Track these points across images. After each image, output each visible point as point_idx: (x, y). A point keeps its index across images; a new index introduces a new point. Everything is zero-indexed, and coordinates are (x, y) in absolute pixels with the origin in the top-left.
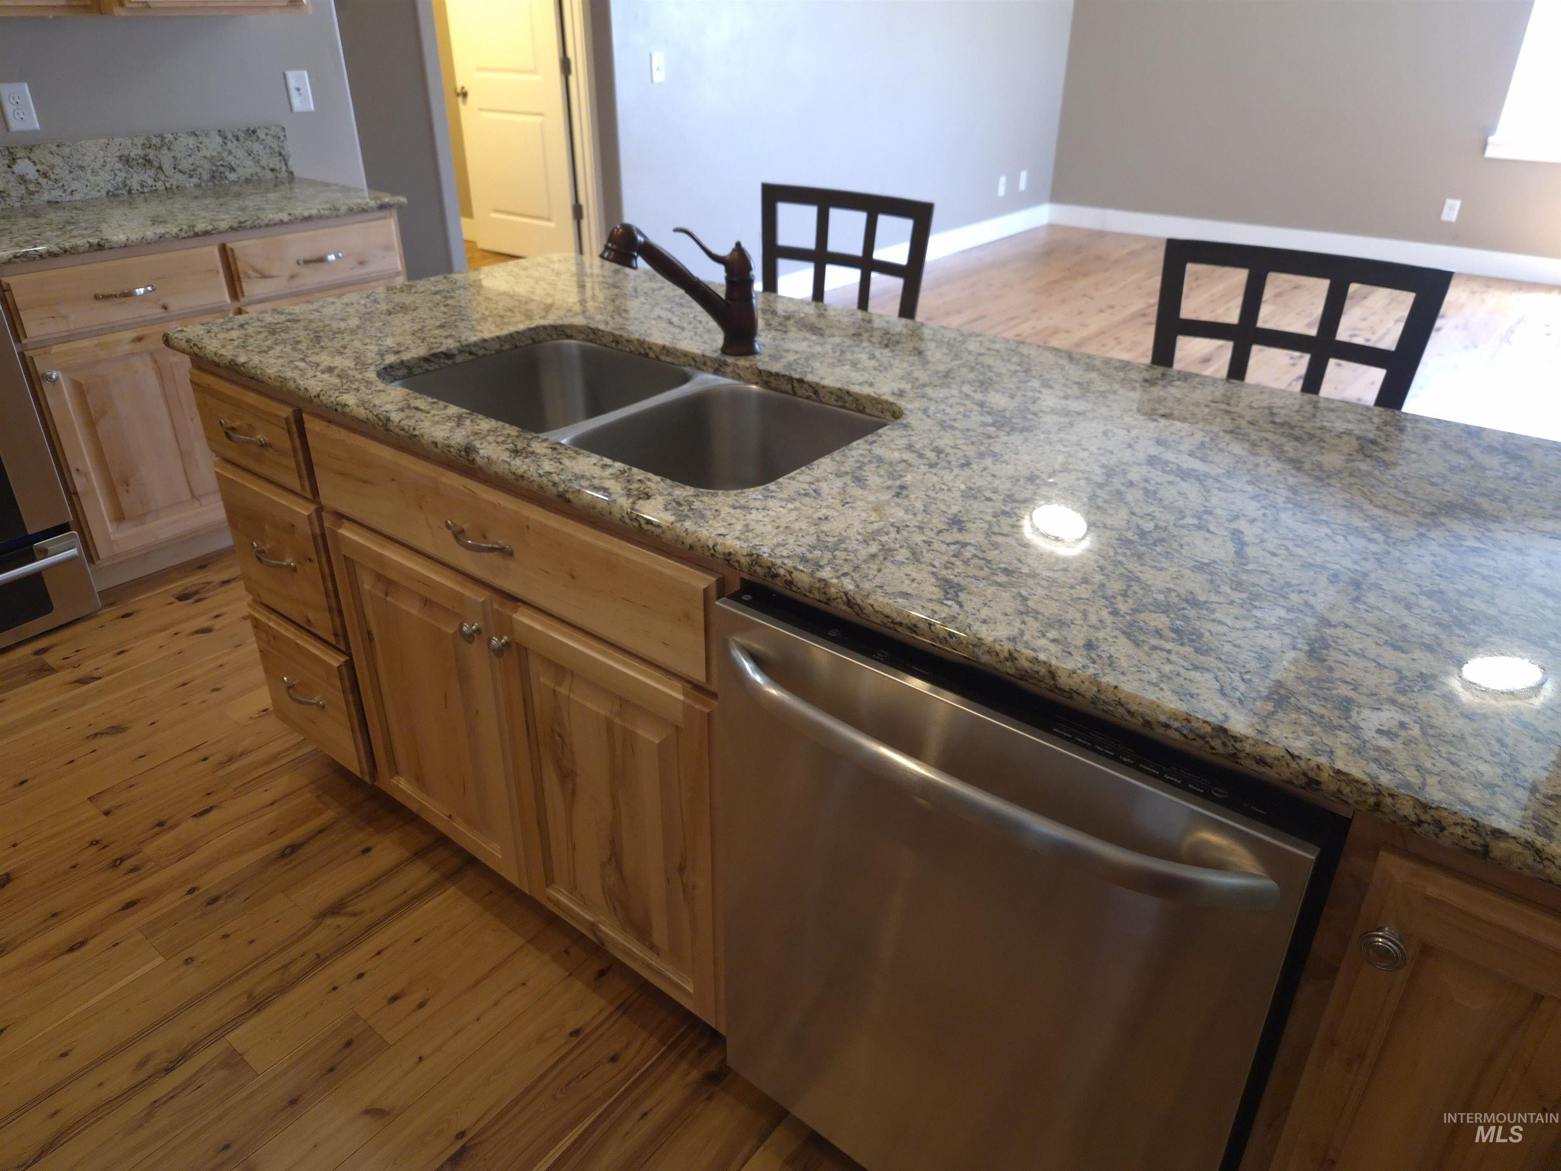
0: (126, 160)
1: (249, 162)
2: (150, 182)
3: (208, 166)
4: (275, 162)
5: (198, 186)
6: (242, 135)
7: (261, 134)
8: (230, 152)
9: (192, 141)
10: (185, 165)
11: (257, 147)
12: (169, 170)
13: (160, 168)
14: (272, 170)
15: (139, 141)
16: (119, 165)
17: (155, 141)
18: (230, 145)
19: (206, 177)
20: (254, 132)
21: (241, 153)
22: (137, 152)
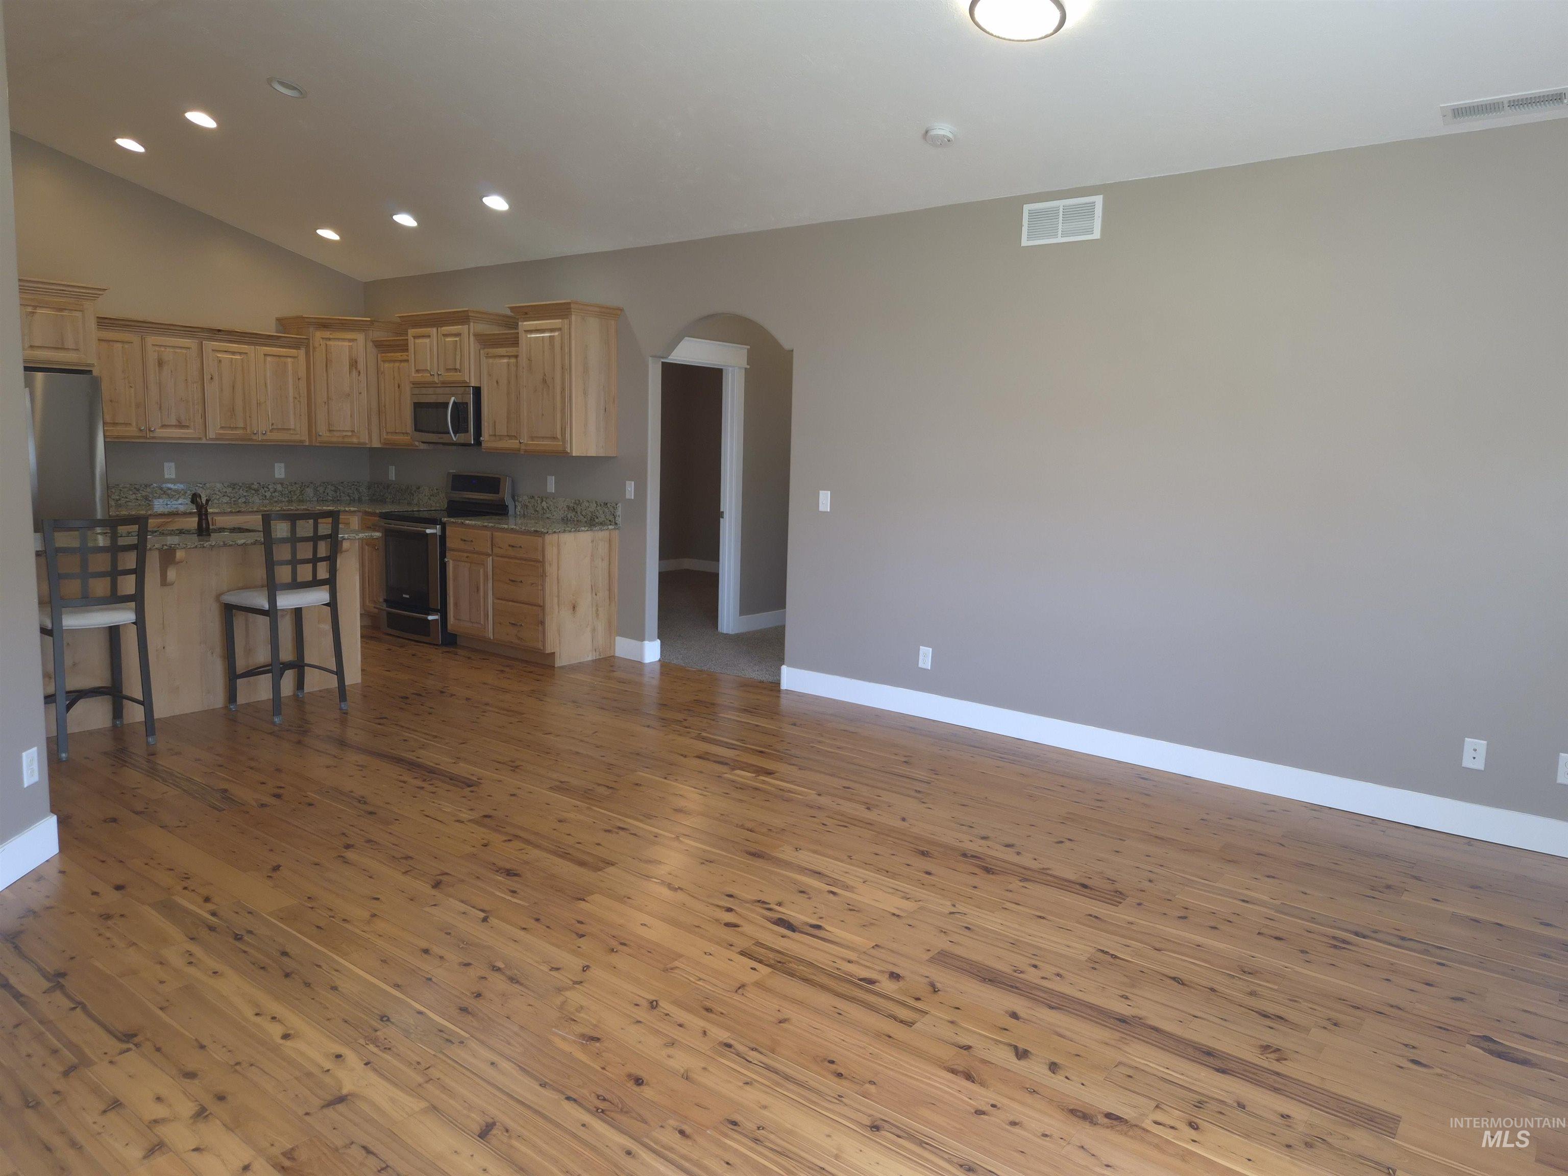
0: (568, 507)
1: (603, 516)
2: (573, 517)
3: (590, 514)
4: (611, 518)
5: (586, 522)
6: (602, 504)
7: (608, 505)
8: (598, 511)
9: (587, 504)
10: (584, 513)
11: (606, 510)
12: (579, 514)
13: (577, 512)
14: (610, 521)
15: (573, 501)
16: (566, 509)
17: (577, 502)
18: (598, 508)
19: (589, 519)
20: (607, 504)
21: (601, 512)
22: (572, 505)
